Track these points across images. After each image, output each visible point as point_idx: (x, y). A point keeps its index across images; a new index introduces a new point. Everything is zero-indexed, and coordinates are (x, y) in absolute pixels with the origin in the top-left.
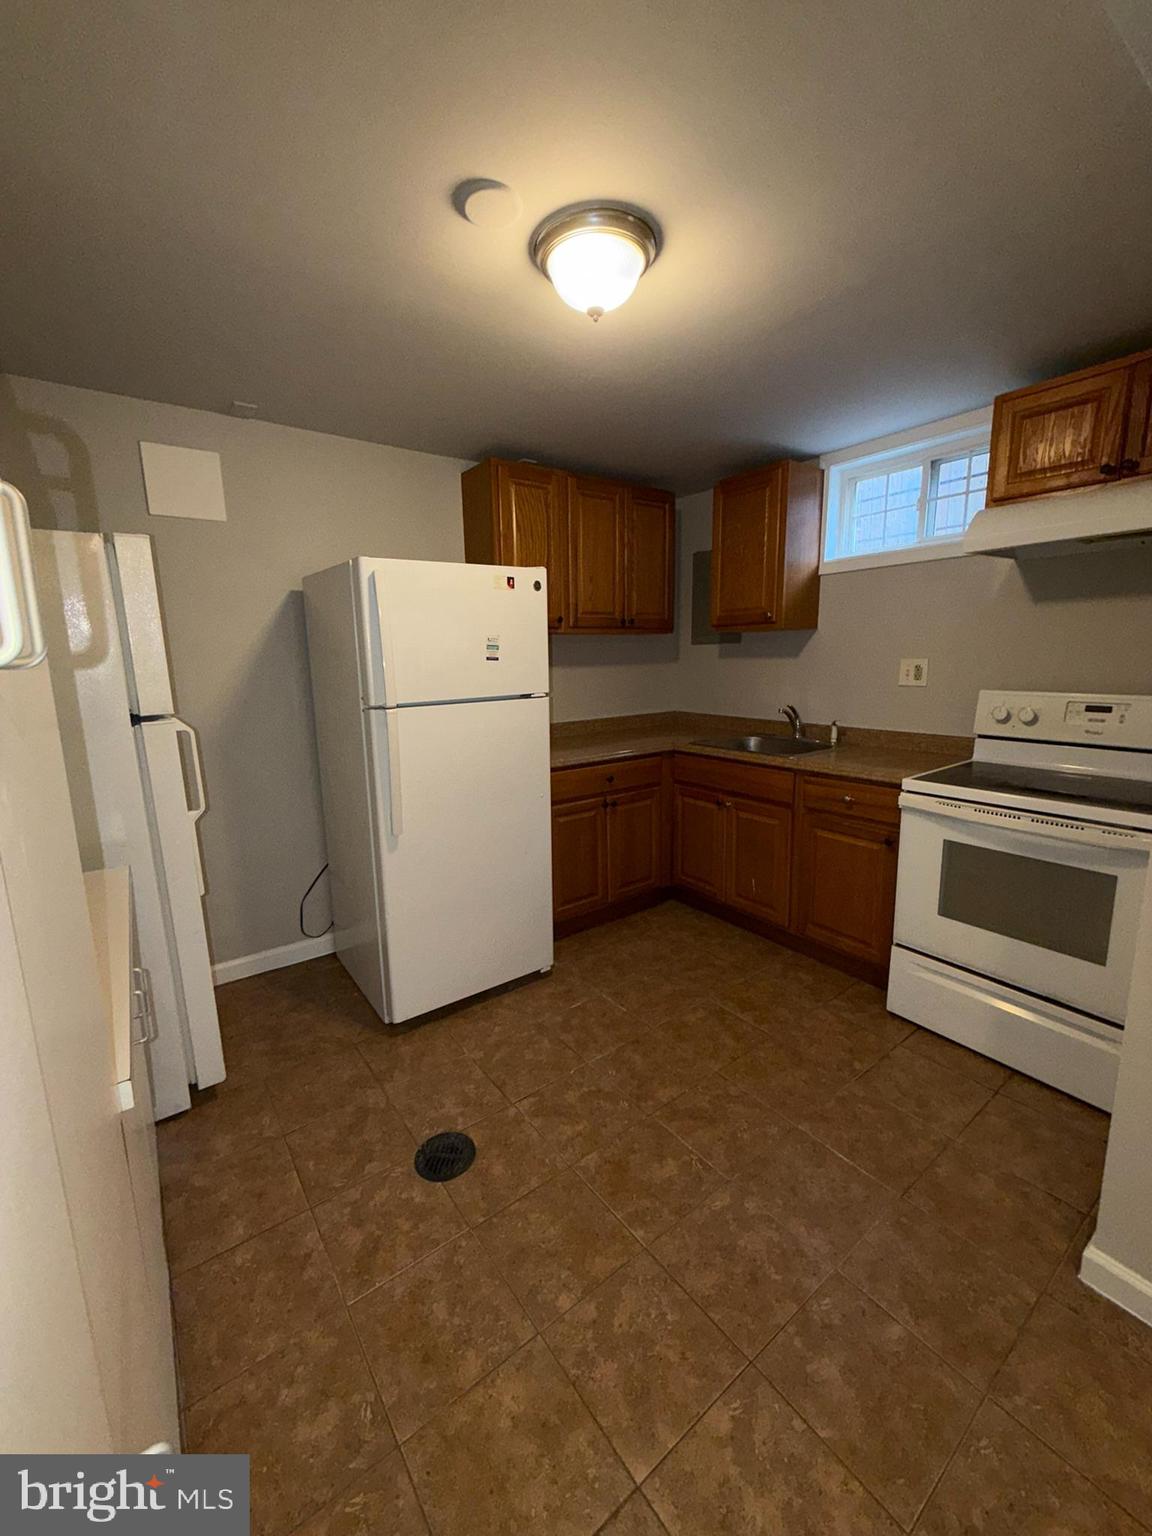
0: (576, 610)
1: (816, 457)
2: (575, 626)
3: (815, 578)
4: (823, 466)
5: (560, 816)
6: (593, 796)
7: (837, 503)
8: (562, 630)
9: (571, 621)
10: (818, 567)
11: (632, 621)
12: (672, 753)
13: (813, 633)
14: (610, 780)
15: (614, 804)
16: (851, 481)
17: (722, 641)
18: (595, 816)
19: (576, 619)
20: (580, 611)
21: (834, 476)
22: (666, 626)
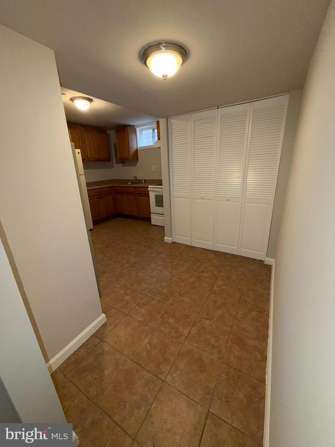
0: (88, 157)
1: (134, 126)
2: (88, 161)
3: (137, 150)
4: (135, 128)
5: (90, 200)
6: (97, 196)
7: (139, 136)
8: (85, 161)
9: (87, 160)
10: (137, 148)
11: (101, 159)
12: (113, 187)
13: (138, 162)
14: (100, 192)
15: (102, 197)
16: (141, 131)
17: (122, 163)
18: (98, 200)
19: (88, 159)
20: (89, 157)
21: (138, 130)
22: (109, 160)
